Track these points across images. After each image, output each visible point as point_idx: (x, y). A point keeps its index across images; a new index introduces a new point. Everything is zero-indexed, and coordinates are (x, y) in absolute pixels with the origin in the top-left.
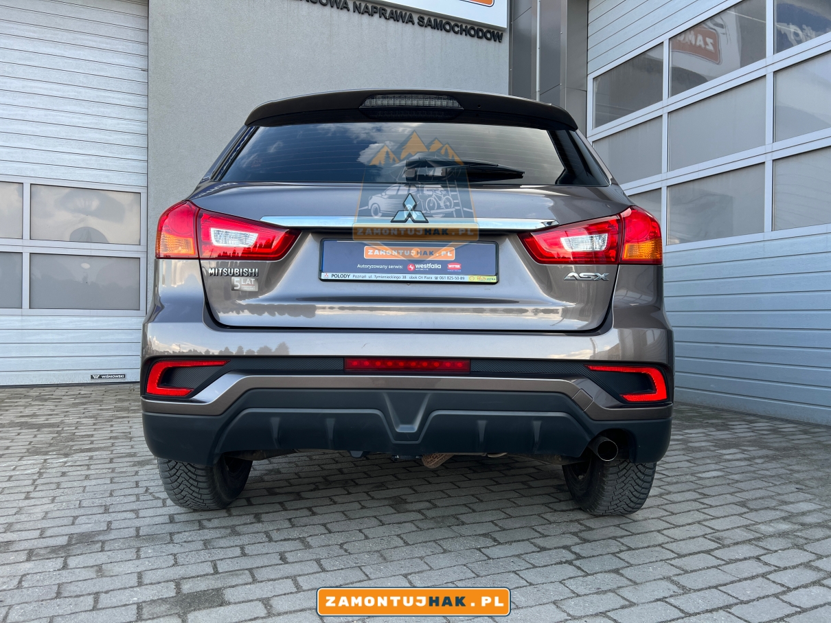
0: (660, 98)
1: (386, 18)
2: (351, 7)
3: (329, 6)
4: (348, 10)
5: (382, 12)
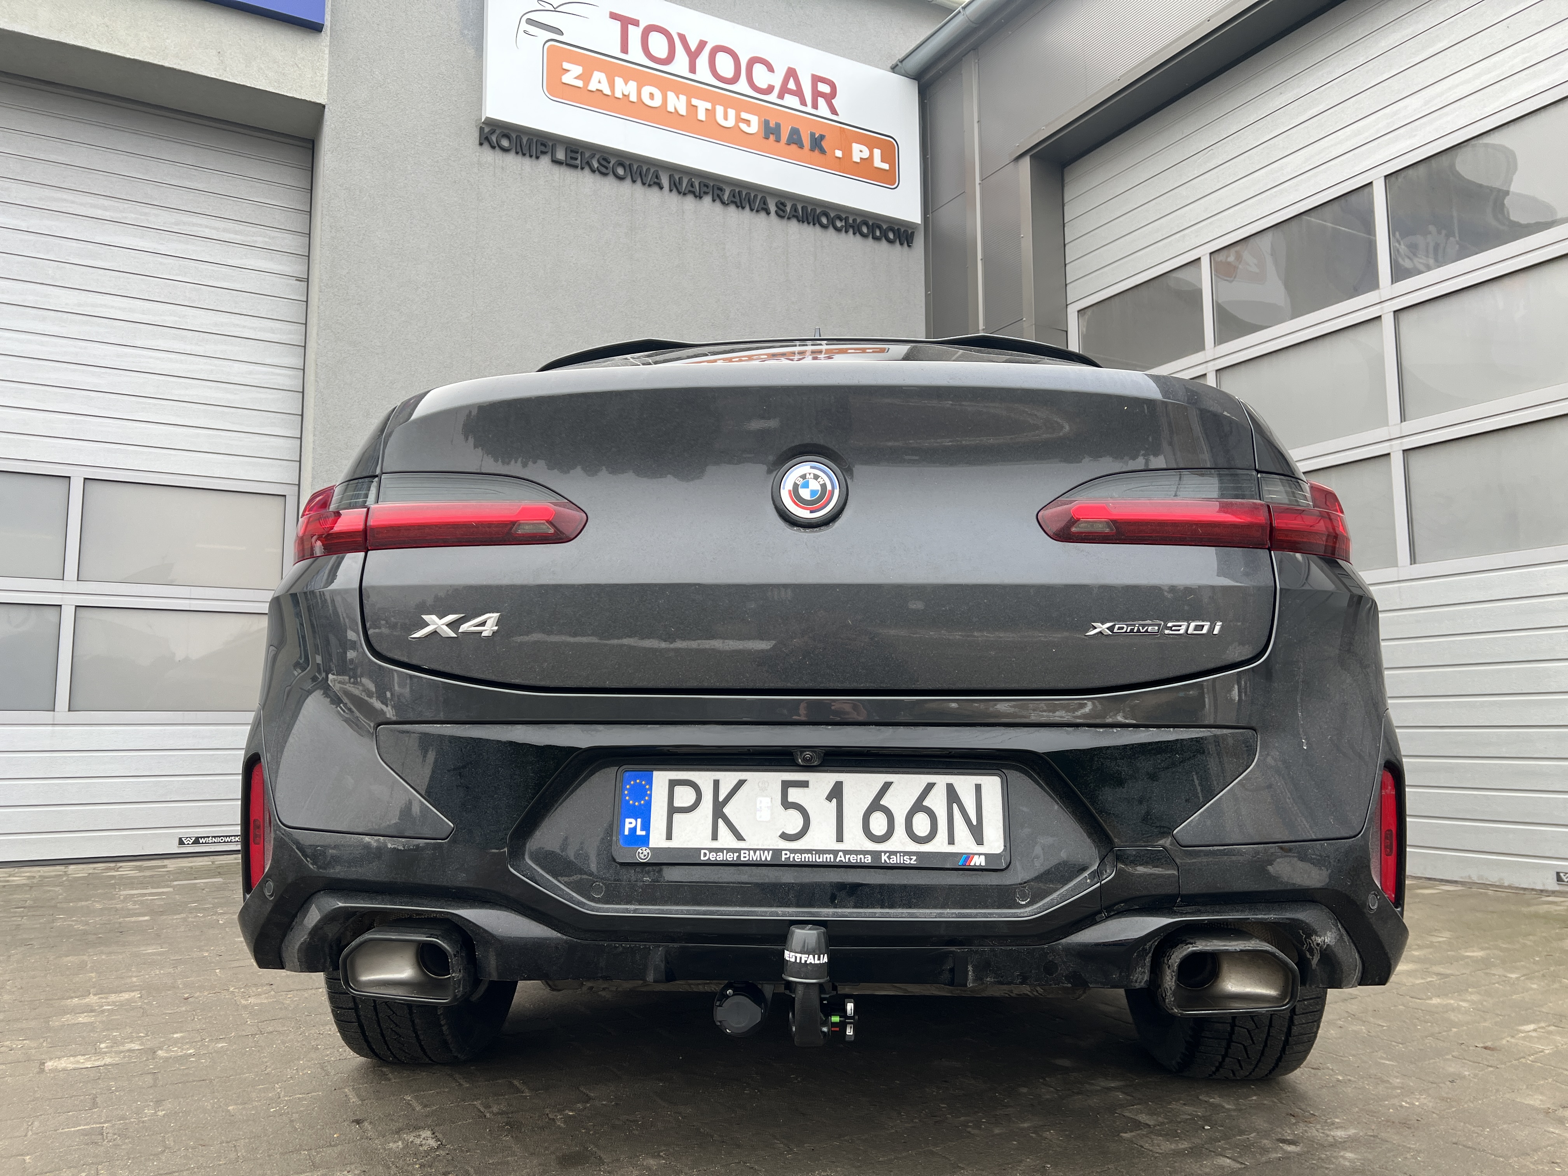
0: (1201, 347)
1: (723, 203)
2: (665, 182)
3: (629, 180)
4: (661, 188)
5: (717, 192)
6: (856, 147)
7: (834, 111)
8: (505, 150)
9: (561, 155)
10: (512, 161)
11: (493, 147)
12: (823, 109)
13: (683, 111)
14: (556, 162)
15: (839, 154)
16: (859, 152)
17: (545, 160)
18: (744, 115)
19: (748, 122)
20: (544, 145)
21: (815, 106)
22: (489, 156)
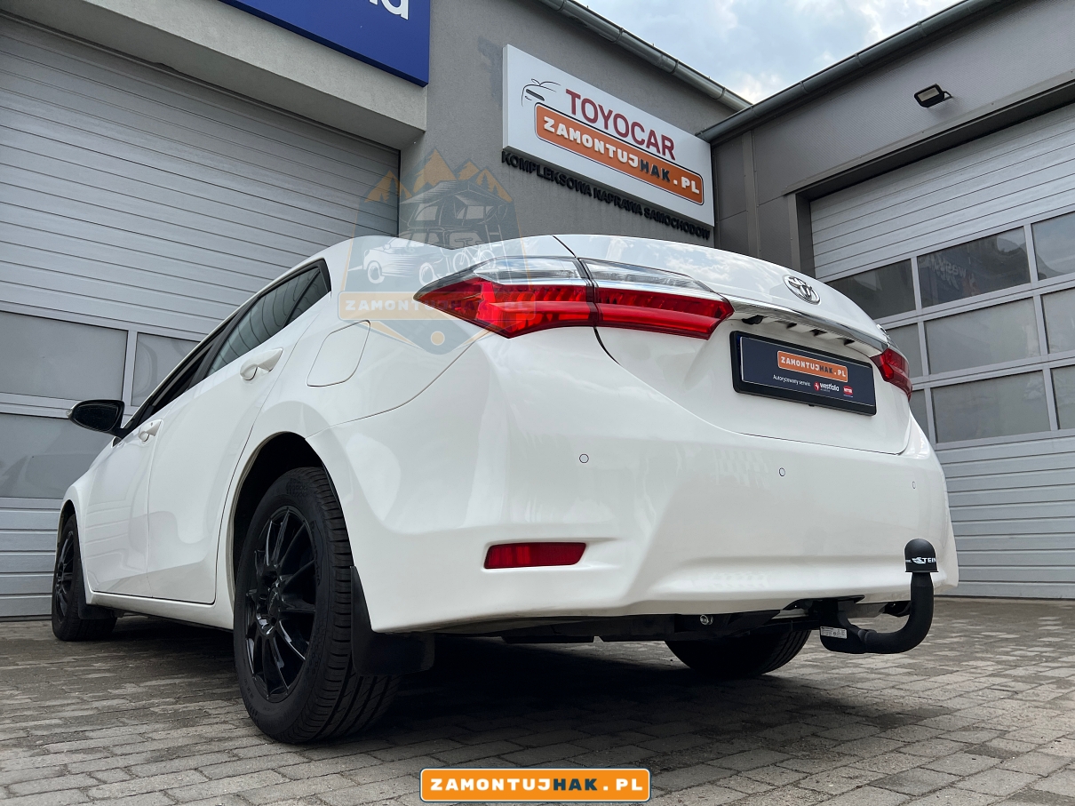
0: (912, 308)
1: (620, 207)
2: (592, 192)
3: (574, 189)
4: (590, 195)
5: (617, 200)
6: (683, 179)
7: (673, 158)
8: (514, 166)
9: (542, 172)
10: (518, 175)
11: (509, 164)
12: (668, 156)
13: (603, 152)
14: (539, 175)
15: (676, 182)
16: (685, 182)
17: (534, 174)
18: (631, 156)
19: (633, 160)
20: (534, 165)
21: (664, 154)
22: (507, 169)
